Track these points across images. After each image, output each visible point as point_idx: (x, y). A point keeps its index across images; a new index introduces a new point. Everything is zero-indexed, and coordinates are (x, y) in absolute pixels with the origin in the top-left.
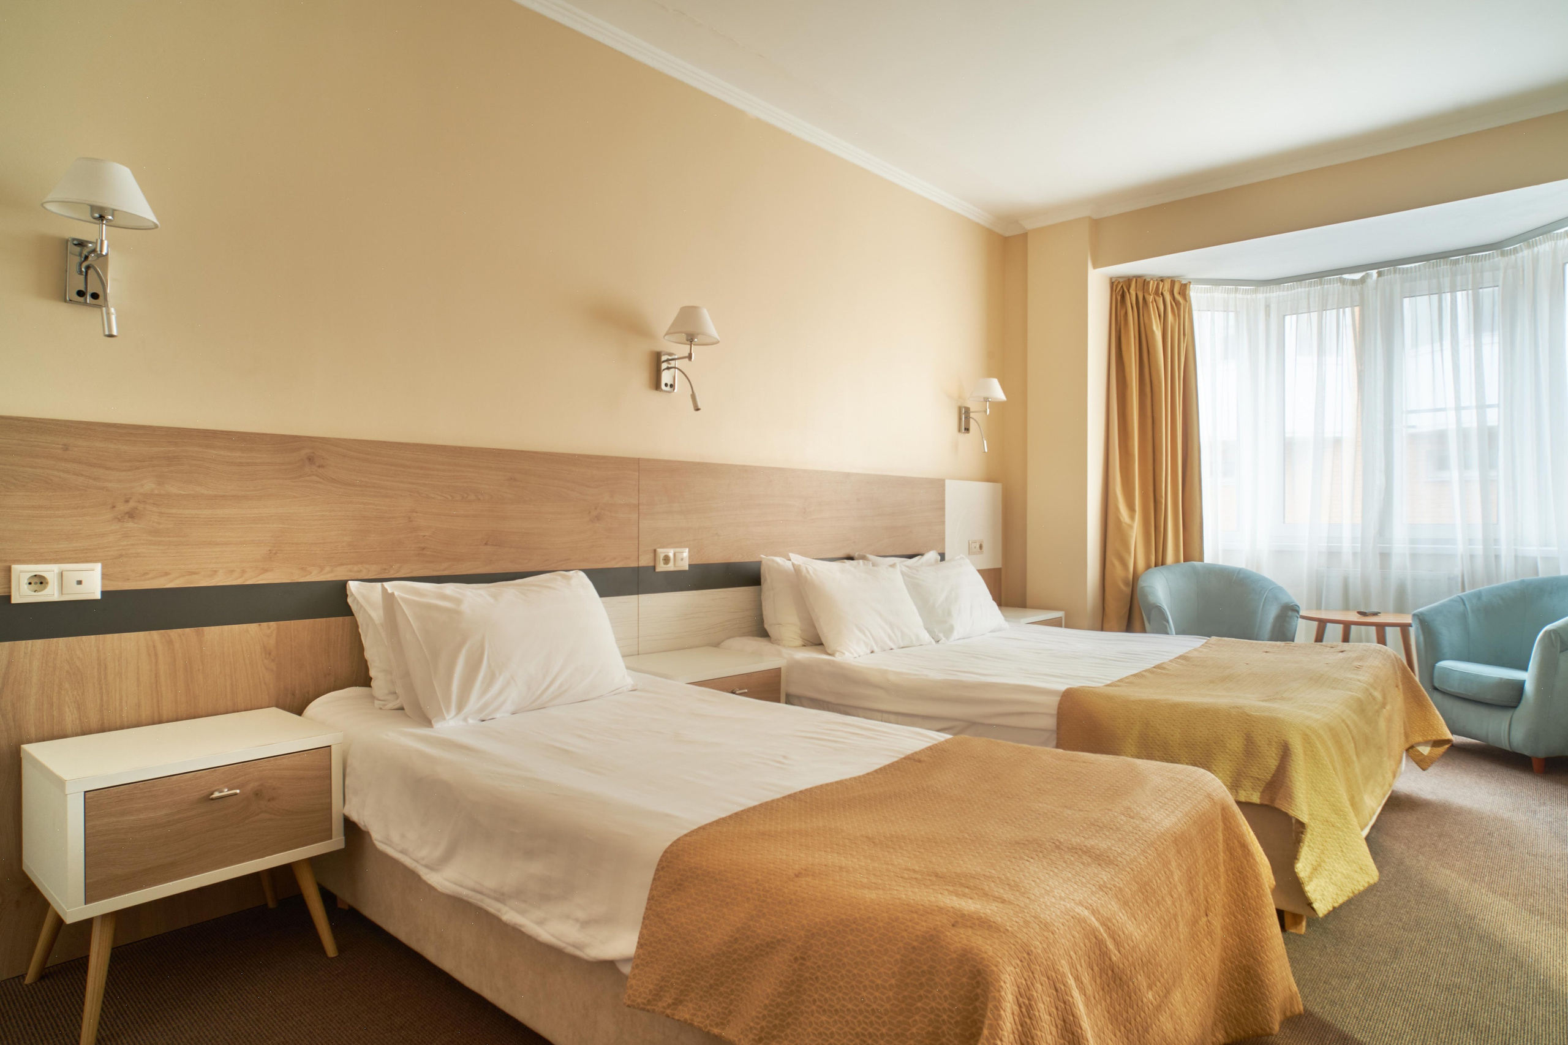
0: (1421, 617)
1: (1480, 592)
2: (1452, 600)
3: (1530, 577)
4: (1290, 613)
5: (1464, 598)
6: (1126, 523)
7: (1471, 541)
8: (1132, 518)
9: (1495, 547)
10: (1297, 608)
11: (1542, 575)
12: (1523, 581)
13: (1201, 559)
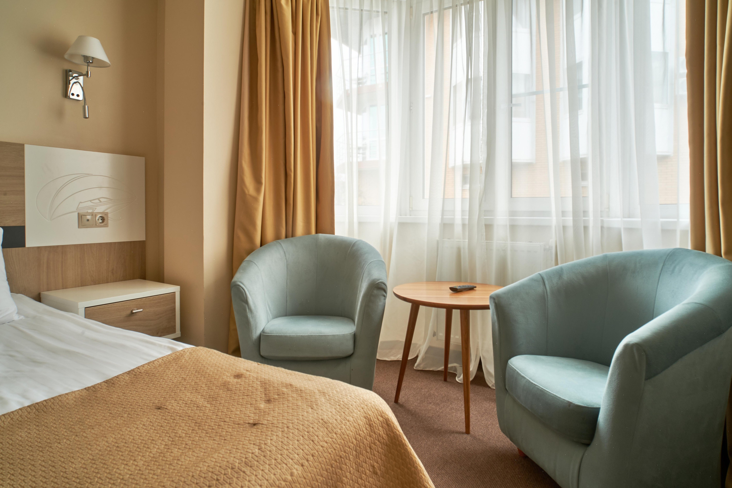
0: (496, 301)
1: (562, 269)
2: (532, 280)
3: (614, 252)
4: (375, 292)
5: (545, 277)
6: (250, 196)
7: (564, 213)
8: (258, 190)
9: (584, 218)
10: (383, 286)
11: (626, 250)
12: (605, 257)
13: (332, 231)
